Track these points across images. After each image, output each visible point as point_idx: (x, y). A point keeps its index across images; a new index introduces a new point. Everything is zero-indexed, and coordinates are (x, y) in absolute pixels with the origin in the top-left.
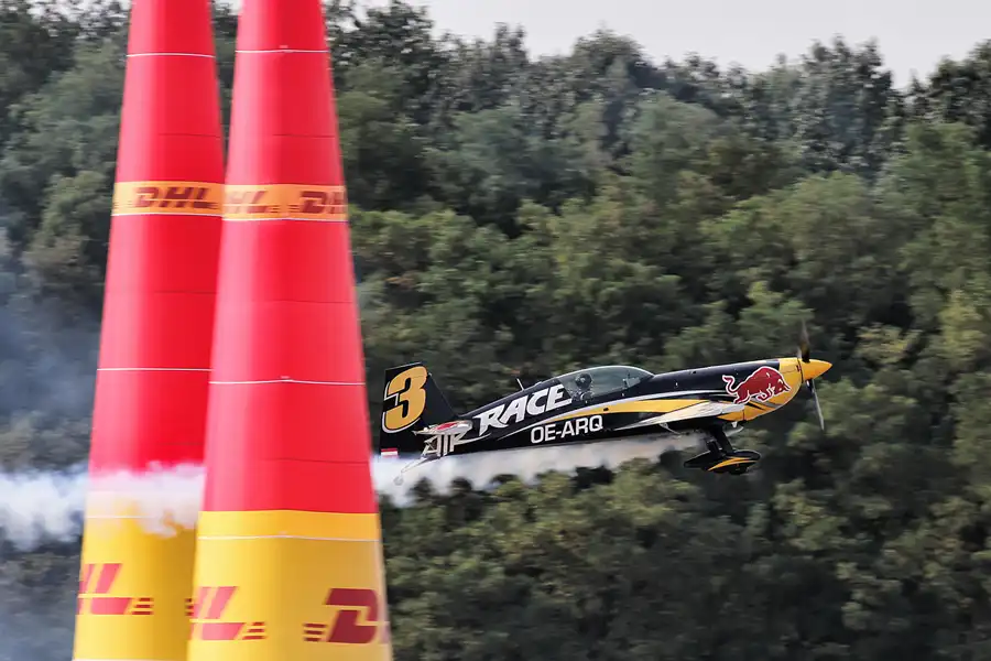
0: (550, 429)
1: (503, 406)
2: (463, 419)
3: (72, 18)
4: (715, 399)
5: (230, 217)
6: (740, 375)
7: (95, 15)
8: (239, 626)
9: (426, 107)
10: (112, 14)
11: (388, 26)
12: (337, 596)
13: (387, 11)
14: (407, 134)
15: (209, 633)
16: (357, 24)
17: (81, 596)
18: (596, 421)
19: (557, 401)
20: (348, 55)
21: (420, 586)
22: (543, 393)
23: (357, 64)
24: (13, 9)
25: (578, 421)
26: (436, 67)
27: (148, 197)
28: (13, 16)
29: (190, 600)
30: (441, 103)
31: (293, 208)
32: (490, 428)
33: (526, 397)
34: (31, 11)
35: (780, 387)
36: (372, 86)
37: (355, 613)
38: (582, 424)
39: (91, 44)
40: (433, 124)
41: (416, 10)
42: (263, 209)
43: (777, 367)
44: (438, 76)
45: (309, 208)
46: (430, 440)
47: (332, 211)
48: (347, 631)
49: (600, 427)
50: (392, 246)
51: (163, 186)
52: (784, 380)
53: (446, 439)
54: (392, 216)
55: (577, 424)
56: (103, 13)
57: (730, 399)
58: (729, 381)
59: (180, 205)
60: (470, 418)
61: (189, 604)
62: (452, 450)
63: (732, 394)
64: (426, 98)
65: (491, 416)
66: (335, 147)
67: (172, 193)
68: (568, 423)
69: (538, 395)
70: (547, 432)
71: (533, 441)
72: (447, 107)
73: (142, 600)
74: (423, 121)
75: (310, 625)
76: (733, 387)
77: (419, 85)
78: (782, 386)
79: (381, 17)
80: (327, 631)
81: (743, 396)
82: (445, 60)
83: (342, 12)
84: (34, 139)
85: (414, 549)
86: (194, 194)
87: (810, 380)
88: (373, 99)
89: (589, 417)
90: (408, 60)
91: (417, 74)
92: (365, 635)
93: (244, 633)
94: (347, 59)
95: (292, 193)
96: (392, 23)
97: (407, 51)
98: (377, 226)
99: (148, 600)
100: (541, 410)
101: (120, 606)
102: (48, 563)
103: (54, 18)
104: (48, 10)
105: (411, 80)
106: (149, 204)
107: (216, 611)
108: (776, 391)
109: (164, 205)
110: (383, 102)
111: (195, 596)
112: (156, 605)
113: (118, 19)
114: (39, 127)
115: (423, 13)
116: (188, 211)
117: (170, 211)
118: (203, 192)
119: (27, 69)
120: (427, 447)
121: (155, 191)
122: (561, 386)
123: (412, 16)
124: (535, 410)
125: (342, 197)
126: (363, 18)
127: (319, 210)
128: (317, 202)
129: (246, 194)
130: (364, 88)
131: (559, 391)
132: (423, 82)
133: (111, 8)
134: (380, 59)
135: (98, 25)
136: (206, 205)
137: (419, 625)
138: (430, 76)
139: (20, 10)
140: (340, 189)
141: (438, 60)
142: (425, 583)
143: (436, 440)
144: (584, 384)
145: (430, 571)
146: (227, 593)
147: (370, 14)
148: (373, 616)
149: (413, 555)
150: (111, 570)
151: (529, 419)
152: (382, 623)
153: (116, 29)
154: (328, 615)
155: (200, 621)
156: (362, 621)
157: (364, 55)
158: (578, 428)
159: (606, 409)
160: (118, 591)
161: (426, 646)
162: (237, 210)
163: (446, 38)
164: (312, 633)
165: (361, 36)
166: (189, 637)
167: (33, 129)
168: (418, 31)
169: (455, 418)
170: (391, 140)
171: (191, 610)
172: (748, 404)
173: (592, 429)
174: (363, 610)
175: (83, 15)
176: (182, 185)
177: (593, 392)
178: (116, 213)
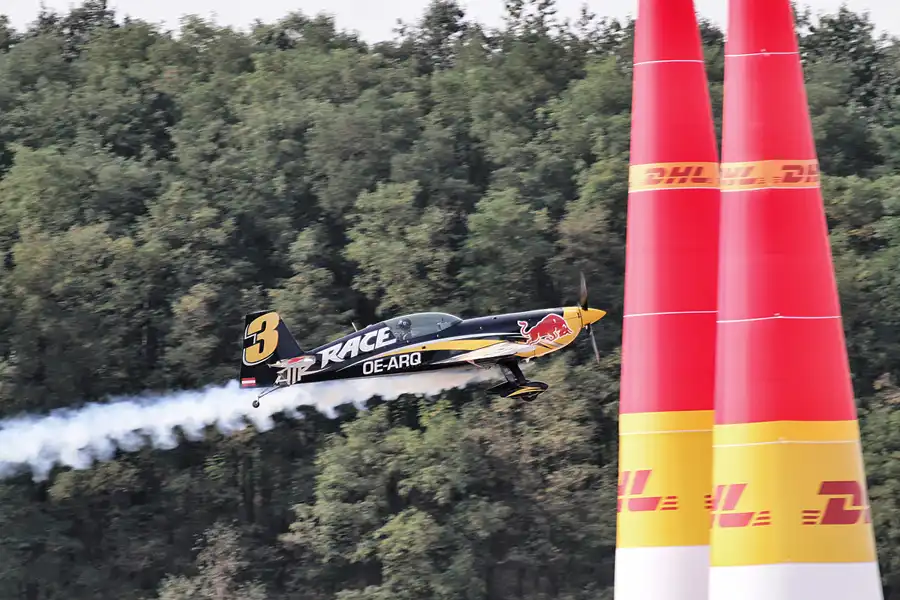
0: (379, 363)
1: (340, 345)
2: (308, 354)
3: (582, 37)
4: (512, 340)
5: (725, 189)
6: (533, 320)
7: (600, 33)
8: (751, 515)
9: (871, 94)
10: (613, 32)
11: (837, 30)
12: (827, 488)
13: (836, 18)
14: (855, 116)
15: (726, 522)
16: (812, 29)
17: (620, 497)
18: (416, 357)
19: (385, 340)
20: (805, 55)
21: (884, 476)
22: (374, 334)
23: (814, 62)
24: (534, 31)
25: (401, 357)
26: (875, 61)
27: (656, 176)
28: (535, 37)
29: (709, 496)
30: (880, 90)
31: (776, 180)
32: (330, 362)
33: (359, 337)
34: (548, 33)
35: (565, 331)
36: (826, 79)
37: (842, 501)
38: (404, 359)
39: (599, 56)
40: (876, 106)
41: (860, 16)
42: (752, 181)
43: (562, 314)
44: (877, 69)
45: (789, 179)
46: (282, 372)
47: (808, 180)
48: (836, 515)
49: (419, 361)
50: (852, 205)
51: (668, 166)
52: (567, 325)
53: (294, 371)
54: (852, 180)
55: (401, 360)
56: (607, 32)
57: (525, 340)
58: (523, 325)
59: (683, 181)
60: (314, 354)
61: (709, 499)
62: (299, 379)
63: (525, 336)
64: (869, 85)
65: (331, 352)
66: (810, 129)
67: (675, 172)
68: (393, 358)
69: (369, 336)
70: (377, 366)
71: (365, 372)
72: (887, 91)
73: (669, 498)
74: (868, 104)
75: (806, 512)
76: (527, 330)
77: (863, 76)
78: (567, 330)
79: (831, 23)
80: (821, 516)
81: (534, 337)
82: (883, 56)
83: (800, 21)
84: (556, 135)
85: (879, 446)
86: (693, 171)
87: (588, 325)
88: (826, 89)
89: (410, 354)
90: (855, 56)
91: (862, 67)
92: (851, 518)
93: (754, 520)
94: (805, 58)
95: (776, 167)
96: (841, 27)
97: (852, 50)
98: (841, 189)
99: (674, 497)
100: (371, 348)
101: (652, 504)
102: (585, 472)
103: (568, 38)
104: (562, 31)
105: (857, 73)
106: (658, 182)
107: (730, 505)
108: (562, 334)
109: (670, 181)
110: (835, 91)
111: (714, 494)
112: (681, 502)
113: (619, 36)
114: (560, 125)
115: (866, 18)
116: (689, 186)
117: (676, 186)
118: (699, 170)
119: (549, 79)
120: (279, 377)
121: (662, 172)
122: (387, 329)
123: (857, 21)
124: (367, 348)
125: (815, 169)
126: (816, 24)
127: (797, 180)
128: (795, 173)
129: (737, 169)
130: (820, 80)
131: (386, 332)
132: (867, 73)
133: (612, 27)
134: (832, 57)
135: (602, 41)
136: (703, 180)
137: (884, 507)
138: (872, 68)
139: (539, 32)
140: (814, 162)
141: (878, 56)
142: (887, 473)
143: (286, 372)
144: (407, 326)
145: (890, 464)
146: (738, 489)
147: (823, 21)
148: (856, 502)
149: (878, 451)
150: (643, 476)
151: (362, 355)
152: (865, 507)
153: (618, 43)
154: (821, 503)
155: (718, 512)
156: (848, 507)
157: (819, 54)
158: (401, 362)
159: (424, 348)
160: (649, 492)
161: (891, 523)
162: (732, 183)
163: (884, 37)
164: (809, 517)
165: (816, 38)
166: (711, 526)
167: (555, 126)
168: (864, 33)
169: (302, 354)
170: (845, 121)
171: (710, 504)
172: (539, 344)
173: (413, 364)
174: (849, 498)
175: (592, 33)
176: (683, 166)
177: (414, 333)
178: (632, 190)
